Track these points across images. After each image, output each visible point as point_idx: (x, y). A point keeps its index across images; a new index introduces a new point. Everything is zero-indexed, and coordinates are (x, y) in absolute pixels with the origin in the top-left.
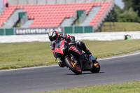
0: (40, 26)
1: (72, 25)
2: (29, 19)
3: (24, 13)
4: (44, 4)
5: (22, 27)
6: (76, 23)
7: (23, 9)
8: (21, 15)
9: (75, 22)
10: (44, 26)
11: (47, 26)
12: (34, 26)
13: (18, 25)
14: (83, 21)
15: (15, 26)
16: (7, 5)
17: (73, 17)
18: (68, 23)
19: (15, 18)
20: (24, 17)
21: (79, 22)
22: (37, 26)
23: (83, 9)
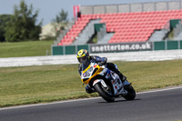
0: (123, 41)
1: (164, 39)
2: (108, 32)
3: (101, 25)
4: (128, 12)
5: (99, 43)
6: (170, 36)
7: (100, 19)
8: (97, 28)
9: (167, 35)
10: (127, 41)
11: (131, 40)
12: (114, 41)
13: (94, 40)
14: (178, 34)
15: (90, 41)
16: (79, 15)
17: (165, 29)
18: (158, 37)
19: (90, 30)
20: (101, 29)
21: (173, 35)
22: (118, 41)
23: (177, 17)
